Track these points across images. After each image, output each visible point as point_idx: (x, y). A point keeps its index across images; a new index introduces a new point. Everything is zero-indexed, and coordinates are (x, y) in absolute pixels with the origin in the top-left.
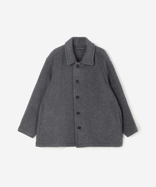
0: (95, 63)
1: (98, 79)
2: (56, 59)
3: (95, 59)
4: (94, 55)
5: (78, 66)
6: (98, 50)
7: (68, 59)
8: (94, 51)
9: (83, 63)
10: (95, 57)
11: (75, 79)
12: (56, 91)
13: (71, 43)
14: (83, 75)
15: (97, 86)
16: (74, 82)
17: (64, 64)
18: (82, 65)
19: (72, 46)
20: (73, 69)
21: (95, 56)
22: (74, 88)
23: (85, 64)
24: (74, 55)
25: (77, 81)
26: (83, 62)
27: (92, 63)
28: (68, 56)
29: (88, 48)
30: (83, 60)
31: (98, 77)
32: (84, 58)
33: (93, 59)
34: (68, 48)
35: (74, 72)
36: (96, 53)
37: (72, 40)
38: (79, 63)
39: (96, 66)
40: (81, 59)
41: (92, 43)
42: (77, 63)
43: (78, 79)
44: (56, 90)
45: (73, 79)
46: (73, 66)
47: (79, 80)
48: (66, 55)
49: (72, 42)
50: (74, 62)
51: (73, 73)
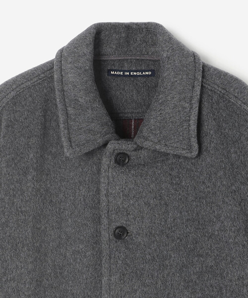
0: (206, 143)
1: (218, 226)
2: (8, 126)
3: (206, 128)
4: (196, 106)
5: (121, 159)
6: (218, 82)
7: (68, 128)
8: (198, 89)
9: (147, 144)
10: (204, 117)
11: (110, 222)
12: (14, 285)
13: (87, 51)
14: (147, 204)
15: (210, 262)
16: (106, 235)
17: (54, 150)
18: (143, 154)
19: (88, 65)
20: (99, 171)
21: (204, 113)
22: (105, 265)
23: (155, 151)
24: (98, 105)
25: (121, 233)
26: (146, 139)
27: (190, 148)
28: (71, 111)
29: (168, 74)
30: (145, 130)
31: (218, 217)
32: (152, 120)
33: (194, 127)
34: (71, 77)
35: (103, 186)
36: (205, 96)
37: (90, 39)
38: (125, 146)
39: (208, 160)
40: (139, 122)
41: (188, 51)
42: (116, 145)
43: (122, 222)
44: (13, 279)
45: (97, 220)
46: (100, 160)
47: (131, 229)
48: (60, 106)
49: (91, 47)
50: (100, 141)
51: (98, 191)
